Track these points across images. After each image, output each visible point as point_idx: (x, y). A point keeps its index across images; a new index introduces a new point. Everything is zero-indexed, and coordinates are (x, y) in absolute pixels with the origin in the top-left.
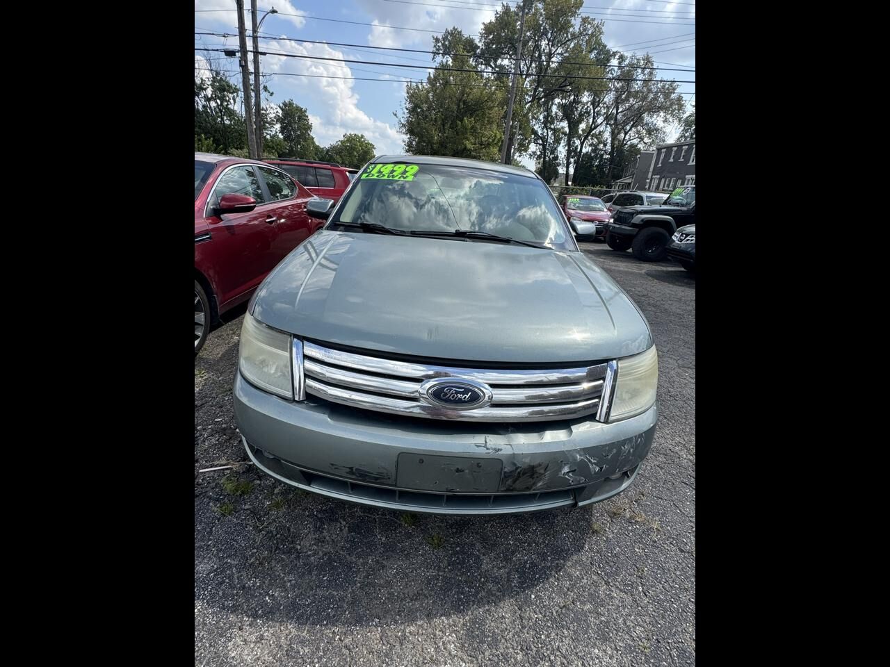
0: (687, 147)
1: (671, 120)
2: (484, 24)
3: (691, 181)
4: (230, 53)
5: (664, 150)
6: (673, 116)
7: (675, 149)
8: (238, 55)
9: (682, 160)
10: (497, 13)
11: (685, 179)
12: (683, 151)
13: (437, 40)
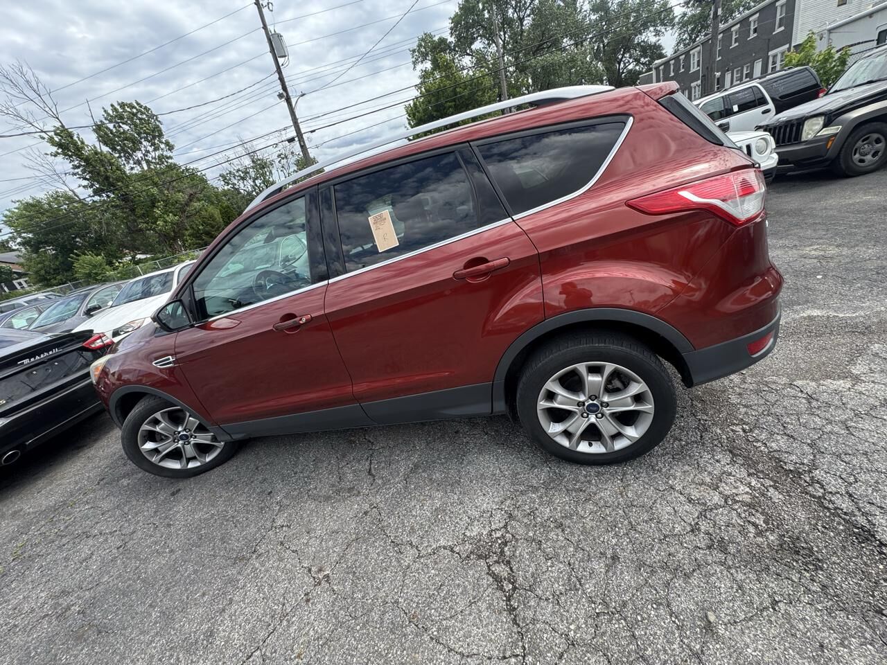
0: (684, 56)
1: (663, 30)
2: (450, 18)
3: (697, 88)
4: (291, 140)
5: (662, 68)
6: (663, 24)
7: (672, 62)
8: (296, 139)
9: (682, 70)
10: (459, 4)
11: (691, 88)
12: (682, 61)
13: (414, 51)
